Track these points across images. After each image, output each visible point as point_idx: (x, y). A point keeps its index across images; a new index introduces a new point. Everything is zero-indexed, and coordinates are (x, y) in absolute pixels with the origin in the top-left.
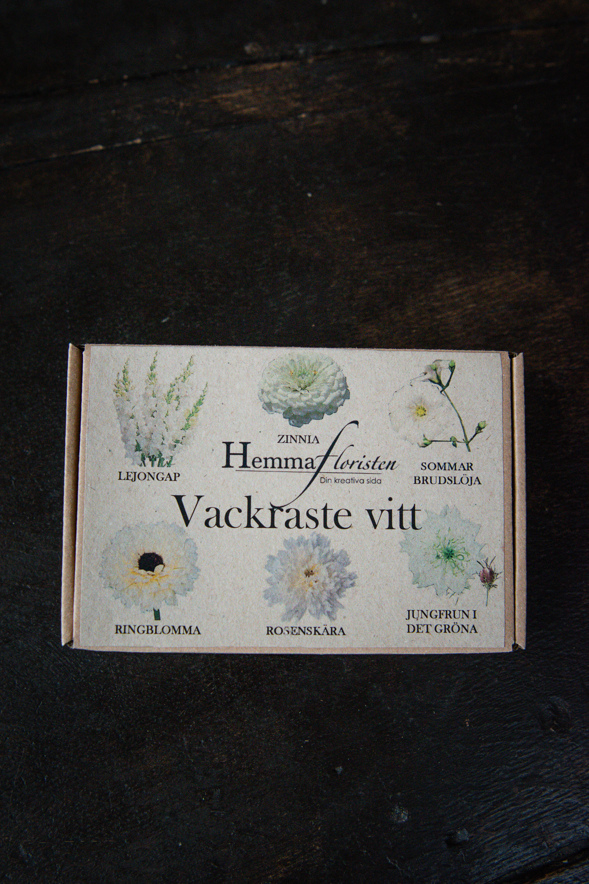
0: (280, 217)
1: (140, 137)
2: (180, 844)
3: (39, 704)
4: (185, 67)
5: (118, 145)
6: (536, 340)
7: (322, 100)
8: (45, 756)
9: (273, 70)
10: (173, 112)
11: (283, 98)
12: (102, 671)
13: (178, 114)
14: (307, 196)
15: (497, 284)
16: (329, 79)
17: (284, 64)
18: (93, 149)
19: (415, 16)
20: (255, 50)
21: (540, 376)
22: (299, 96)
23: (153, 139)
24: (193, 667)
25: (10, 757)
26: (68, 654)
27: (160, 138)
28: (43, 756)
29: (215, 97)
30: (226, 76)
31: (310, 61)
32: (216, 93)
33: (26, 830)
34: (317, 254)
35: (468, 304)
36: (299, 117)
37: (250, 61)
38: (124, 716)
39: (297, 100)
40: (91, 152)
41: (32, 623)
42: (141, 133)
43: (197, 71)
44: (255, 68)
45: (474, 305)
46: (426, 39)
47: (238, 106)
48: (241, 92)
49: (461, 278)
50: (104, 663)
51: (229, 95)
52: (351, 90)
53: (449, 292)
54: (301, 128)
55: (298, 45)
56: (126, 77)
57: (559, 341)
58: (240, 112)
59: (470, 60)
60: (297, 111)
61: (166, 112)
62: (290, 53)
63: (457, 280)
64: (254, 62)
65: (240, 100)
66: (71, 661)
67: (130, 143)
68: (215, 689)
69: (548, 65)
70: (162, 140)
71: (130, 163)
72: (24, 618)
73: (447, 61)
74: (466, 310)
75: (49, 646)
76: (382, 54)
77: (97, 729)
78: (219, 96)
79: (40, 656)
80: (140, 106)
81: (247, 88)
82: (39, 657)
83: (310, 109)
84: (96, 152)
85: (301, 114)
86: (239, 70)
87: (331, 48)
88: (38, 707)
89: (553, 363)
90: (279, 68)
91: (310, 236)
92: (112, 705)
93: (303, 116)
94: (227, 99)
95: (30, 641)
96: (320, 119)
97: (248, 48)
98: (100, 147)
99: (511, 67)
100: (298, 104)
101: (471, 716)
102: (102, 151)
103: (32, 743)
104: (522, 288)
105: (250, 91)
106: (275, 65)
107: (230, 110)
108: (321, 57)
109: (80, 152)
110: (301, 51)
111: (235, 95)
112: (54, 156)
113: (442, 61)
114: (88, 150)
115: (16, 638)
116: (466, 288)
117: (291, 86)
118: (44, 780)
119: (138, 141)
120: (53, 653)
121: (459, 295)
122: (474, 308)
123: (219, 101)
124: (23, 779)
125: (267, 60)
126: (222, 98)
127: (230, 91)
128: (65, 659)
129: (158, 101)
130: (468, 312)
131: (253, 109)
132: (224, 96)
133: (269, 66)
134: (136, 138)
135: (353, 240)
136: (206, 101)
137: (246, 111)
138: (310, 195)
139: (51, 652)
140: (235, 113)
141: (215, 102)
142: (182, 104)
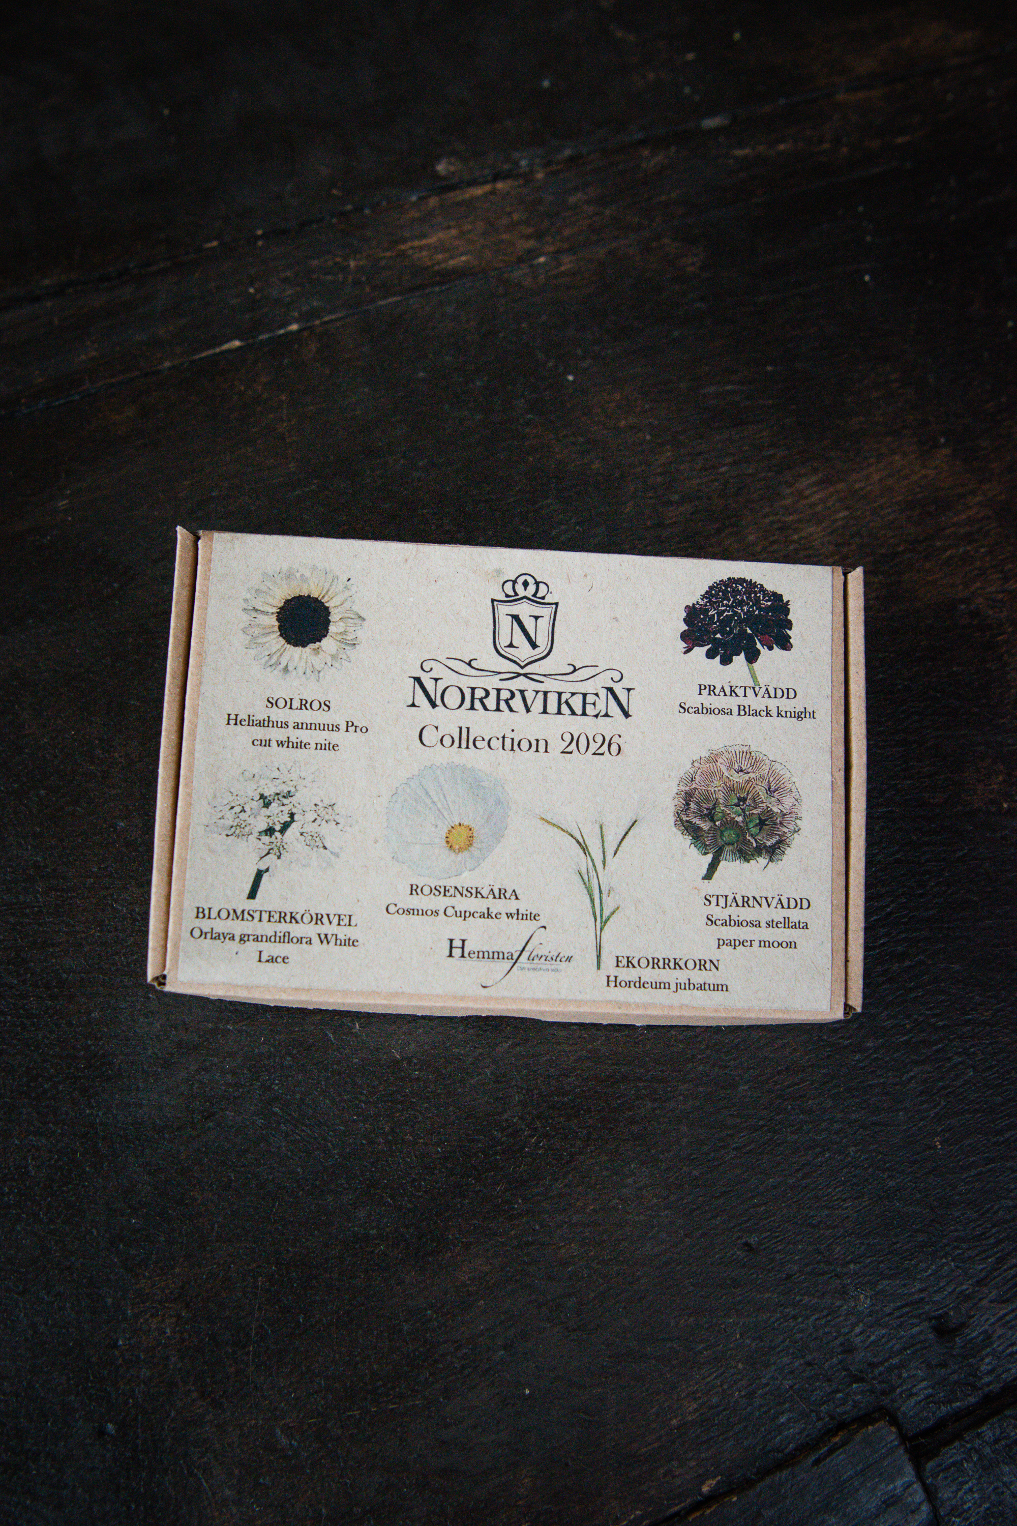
0: (530, 416)
1: (297, 321)
2: (527, 1392)
3: (273, 1206)
4: (349, 207)
5: (264, 337)
6: (949, 553)
7: (567, 232)
8: (295, 1285)
9: (486, 195)
10: (340, 277)
11: (505, 237)
12: (364, 1142)
13: (350, 279)
14: (567, 380)
15: (876, 477)
16: (572, 200)
17: (500, 185)
18: (226, 347)
19: (687, 90)
20: (452, 169)
21: (963, 607)
22: (530, 230)
23: (317, 322)
24: (505, 1116)
25: (240, 1294)
26: (308, 1122)
27: (326, 319)
28: (293, 1286)
29: (403, 247)
30: (414, 214)
31: (540, 176)
32: (405, 241)
33: (283, 1405)
34: (596, 465)
35: (838, 511)
36: (535, 262)
37: (446, 186)
38: (409, 1205)
39: (528, 237)
40: (222, 353)
41: (243, 1083)
42: (296, 314)
43: (367, 211)
44: (458, 196)
45: (846, 513)
46: (710, 123)
47: (440, 257)
48: (441, 235)
49: (820, 475)
50: (366, 1129)
51: (424, 242)
52: (608, 212)
53: (806, 498)
54: (541, 278)
55: (516, 155)
56: (260, 232)
57: (983, 550)
58: (443, 266)
59: (782, 147)
60: (532, 254)
61: (329, 278)
62: (507, 167)
63: (814, 478)
64: (452, 188)
65: (441, 247)
66: (314, 1132)
67: (282, 332)
68: (544, 1145)
69: (900, 140)
70: (331, 321)
71: (286, 361)
72: (229, 1076)
73: (746, 151)
74: (836, 520)
75: (275, 1114)
76: (646, 153)
77: (371, 1232)
78: (409, 244)
79: (264, 1132)
80: (289, 274)
81: (449, 227)
82: (262, 1134)
83: (551, 249)
84: (230, 351)
85: (538, 257)
86: (433, 201)
87: (567, 152)
88: (272, 1211)
89: (978, 584)
90: (493, 192)
91: (581, 439)
92: (388, 1190)
93: (542, 259)
94: (421, 248)
95: (245, 1111)
96: (568, 263)
97: (441, 168)
98: (237, 343)
99: (845, 150)
100: (531, 244)
101: (942, 1131)
102: (240, 348)
103: (271, 1268)
104: (915, 478)
105: (454, 232)
106: (488, 188)
107: (429, 263)
108: (554, 168)
109: (204, 354)
110: (523, 163)
111: (432, 240)
112: (167, 364)
113: (739, 153)
114: (218, 350)
115: (222, 1109)
116: (832, 490)
117: (516, 217)
118: (299, 1321)
119: (294, 327)
120: (284, 1124)
121: (823, 500)
122: (845, 517)
123: (410, 252)
124: (266, 1326)
125: (473, 183)
126: (412, 248)
127: (424, 236)
128: (303, 1131)
129: (315, 263)
130: (840, 523)
131: (464, 258)
132: (416, 243)
133: (478, 191)
134: (290, 324)
135: (648, 437)
136: (388, 254)
137: (452, 263)
138: (571, 378)
139: (280, 1124)
140: (436, 268)
141: (403, 255)
142: (352, 264)
